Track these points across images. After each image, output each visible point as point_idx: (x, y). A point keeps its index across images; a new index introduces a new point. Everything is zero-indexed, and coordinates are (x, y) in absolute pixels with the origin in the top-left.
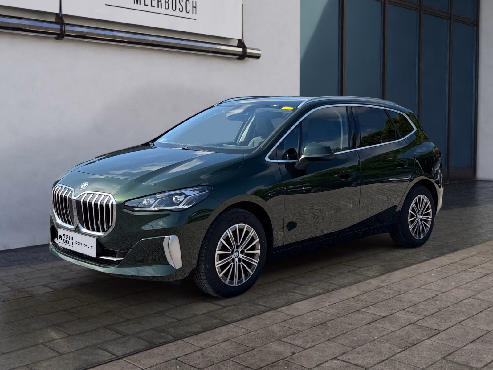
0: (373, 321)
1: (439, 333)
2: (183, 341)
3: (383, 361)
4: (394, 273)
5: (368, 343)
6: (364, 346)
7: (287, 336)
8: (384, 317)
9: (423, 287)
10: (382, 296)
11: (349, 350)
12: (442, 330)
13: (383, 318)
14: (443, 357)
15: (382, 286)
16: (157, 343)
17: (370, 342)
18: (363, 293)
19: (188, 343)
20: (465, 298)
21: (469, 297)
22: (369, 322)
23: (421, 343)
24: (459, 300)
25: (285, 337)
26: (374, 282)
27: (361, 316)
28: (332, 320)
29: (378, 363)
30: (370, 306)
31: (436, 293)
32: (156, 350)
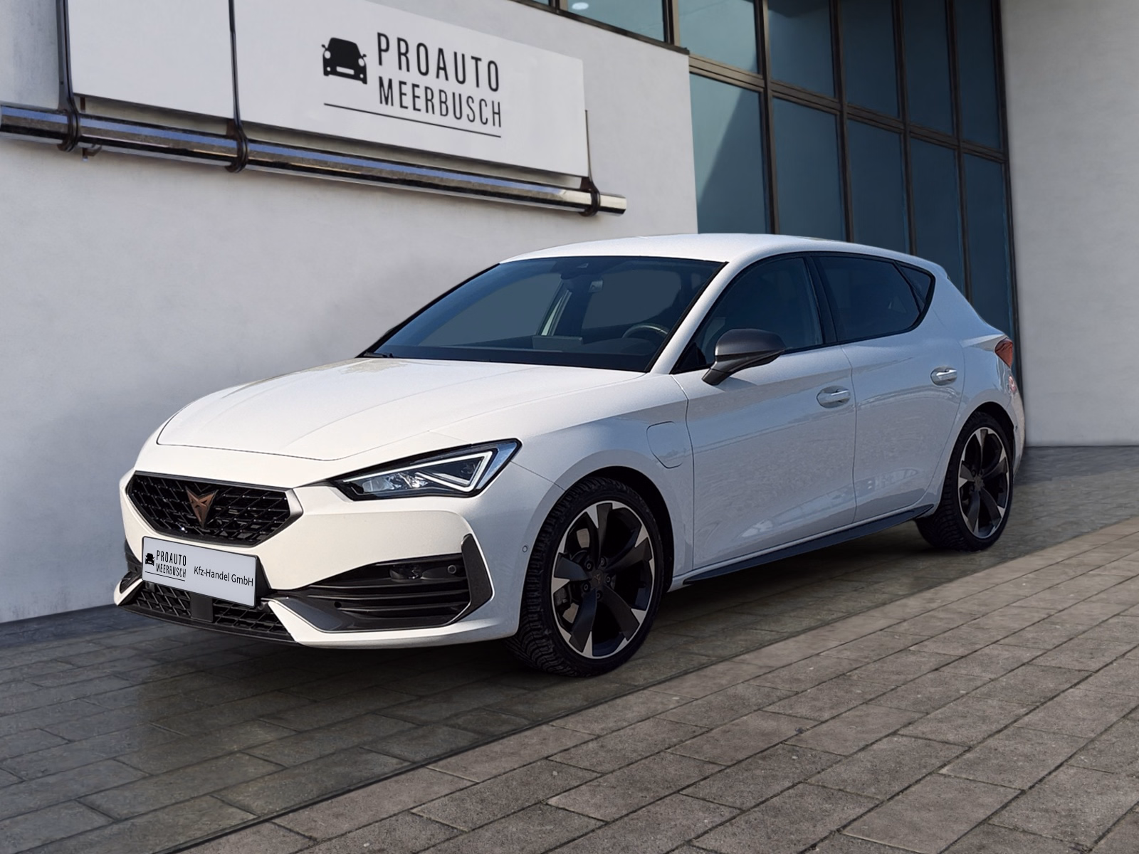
0: (942, 664)
1: (1090, 676)
2: (553, 726)
3: (999, 731)
4: (945, 587)
5: (952, 702)
6: (943, 709)
7: (774, 703)
8: (962, 657)
9: (1014, 604)
10: (939, 624)
11: (916, 717)
12: (1094, 670)
13: (960, 658)
14: (1122, 715)
15: (930, 609)
16: (496, 733)
17: (955, 700)
18: (898, 621)
19: (564, 728)
20: (1110, 616)
21: (1116, 613)
22: (936, 667)
23: (1062, 695)
24: (1100, 621)
25: (770, 704)
26: (914, 604)
27: (912, 658)
28: (856, 669)
29: (990, 736)
30: (925, 640)
31: (1047, 611)
32: (496, 747)
